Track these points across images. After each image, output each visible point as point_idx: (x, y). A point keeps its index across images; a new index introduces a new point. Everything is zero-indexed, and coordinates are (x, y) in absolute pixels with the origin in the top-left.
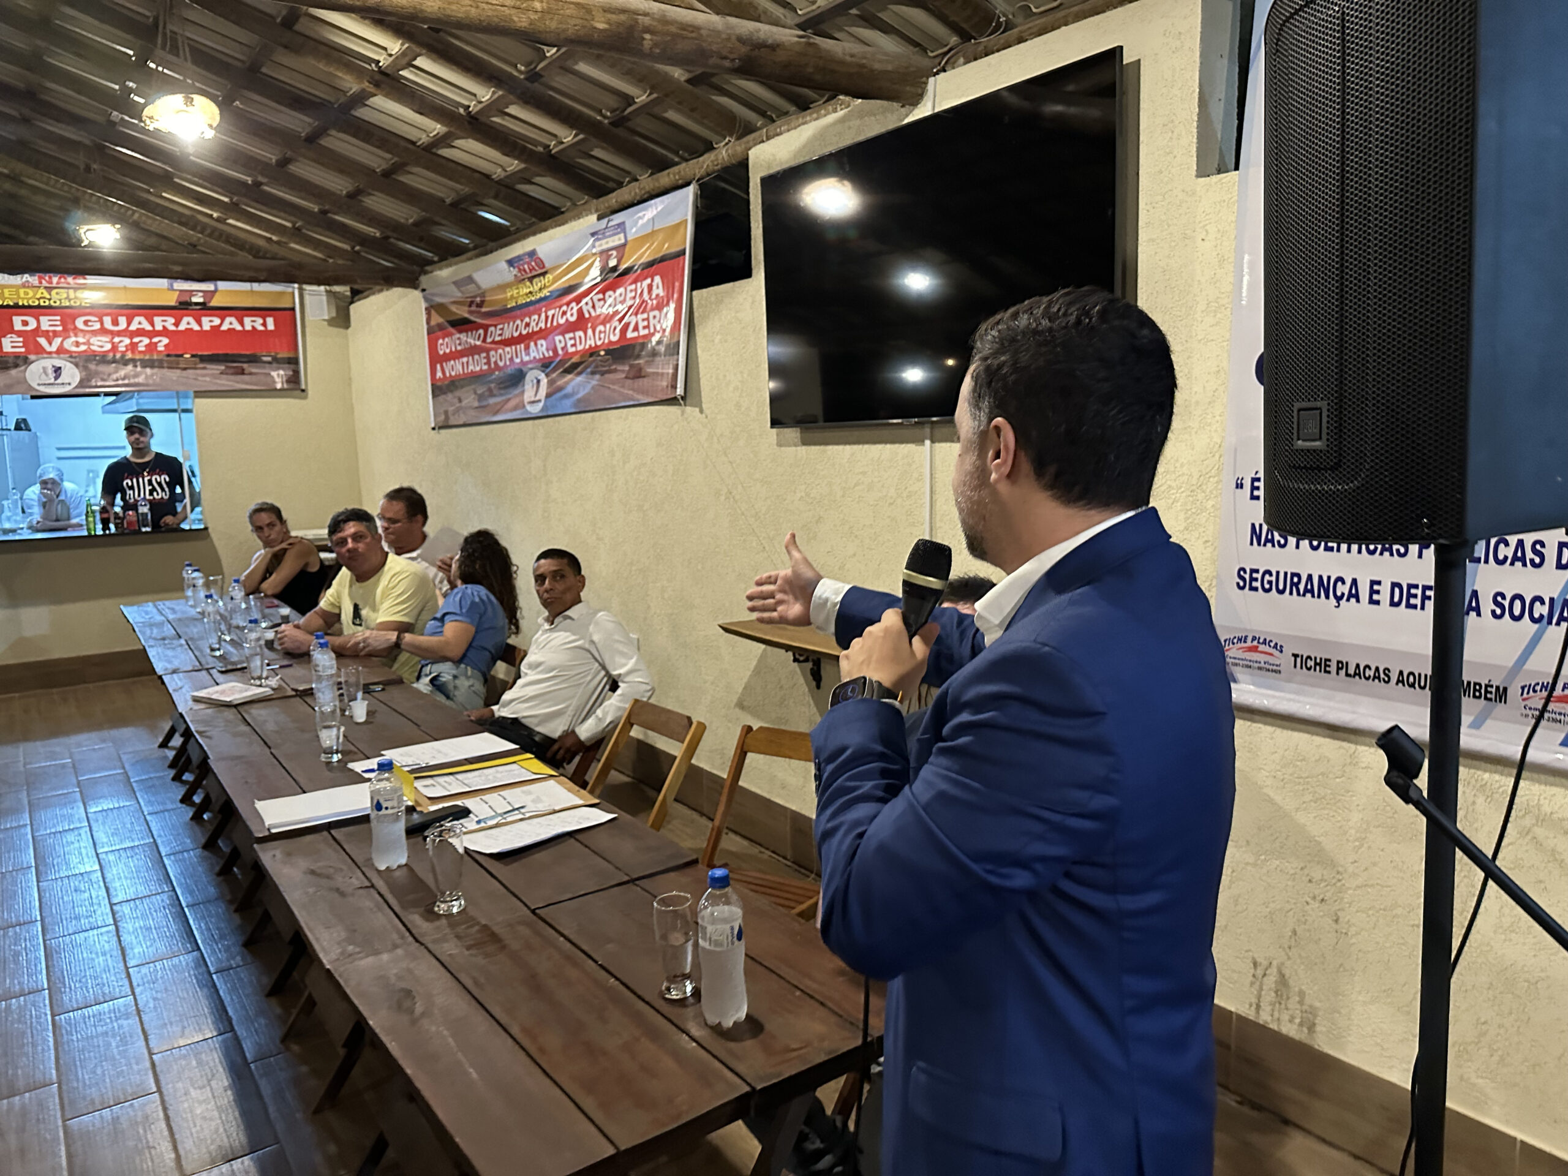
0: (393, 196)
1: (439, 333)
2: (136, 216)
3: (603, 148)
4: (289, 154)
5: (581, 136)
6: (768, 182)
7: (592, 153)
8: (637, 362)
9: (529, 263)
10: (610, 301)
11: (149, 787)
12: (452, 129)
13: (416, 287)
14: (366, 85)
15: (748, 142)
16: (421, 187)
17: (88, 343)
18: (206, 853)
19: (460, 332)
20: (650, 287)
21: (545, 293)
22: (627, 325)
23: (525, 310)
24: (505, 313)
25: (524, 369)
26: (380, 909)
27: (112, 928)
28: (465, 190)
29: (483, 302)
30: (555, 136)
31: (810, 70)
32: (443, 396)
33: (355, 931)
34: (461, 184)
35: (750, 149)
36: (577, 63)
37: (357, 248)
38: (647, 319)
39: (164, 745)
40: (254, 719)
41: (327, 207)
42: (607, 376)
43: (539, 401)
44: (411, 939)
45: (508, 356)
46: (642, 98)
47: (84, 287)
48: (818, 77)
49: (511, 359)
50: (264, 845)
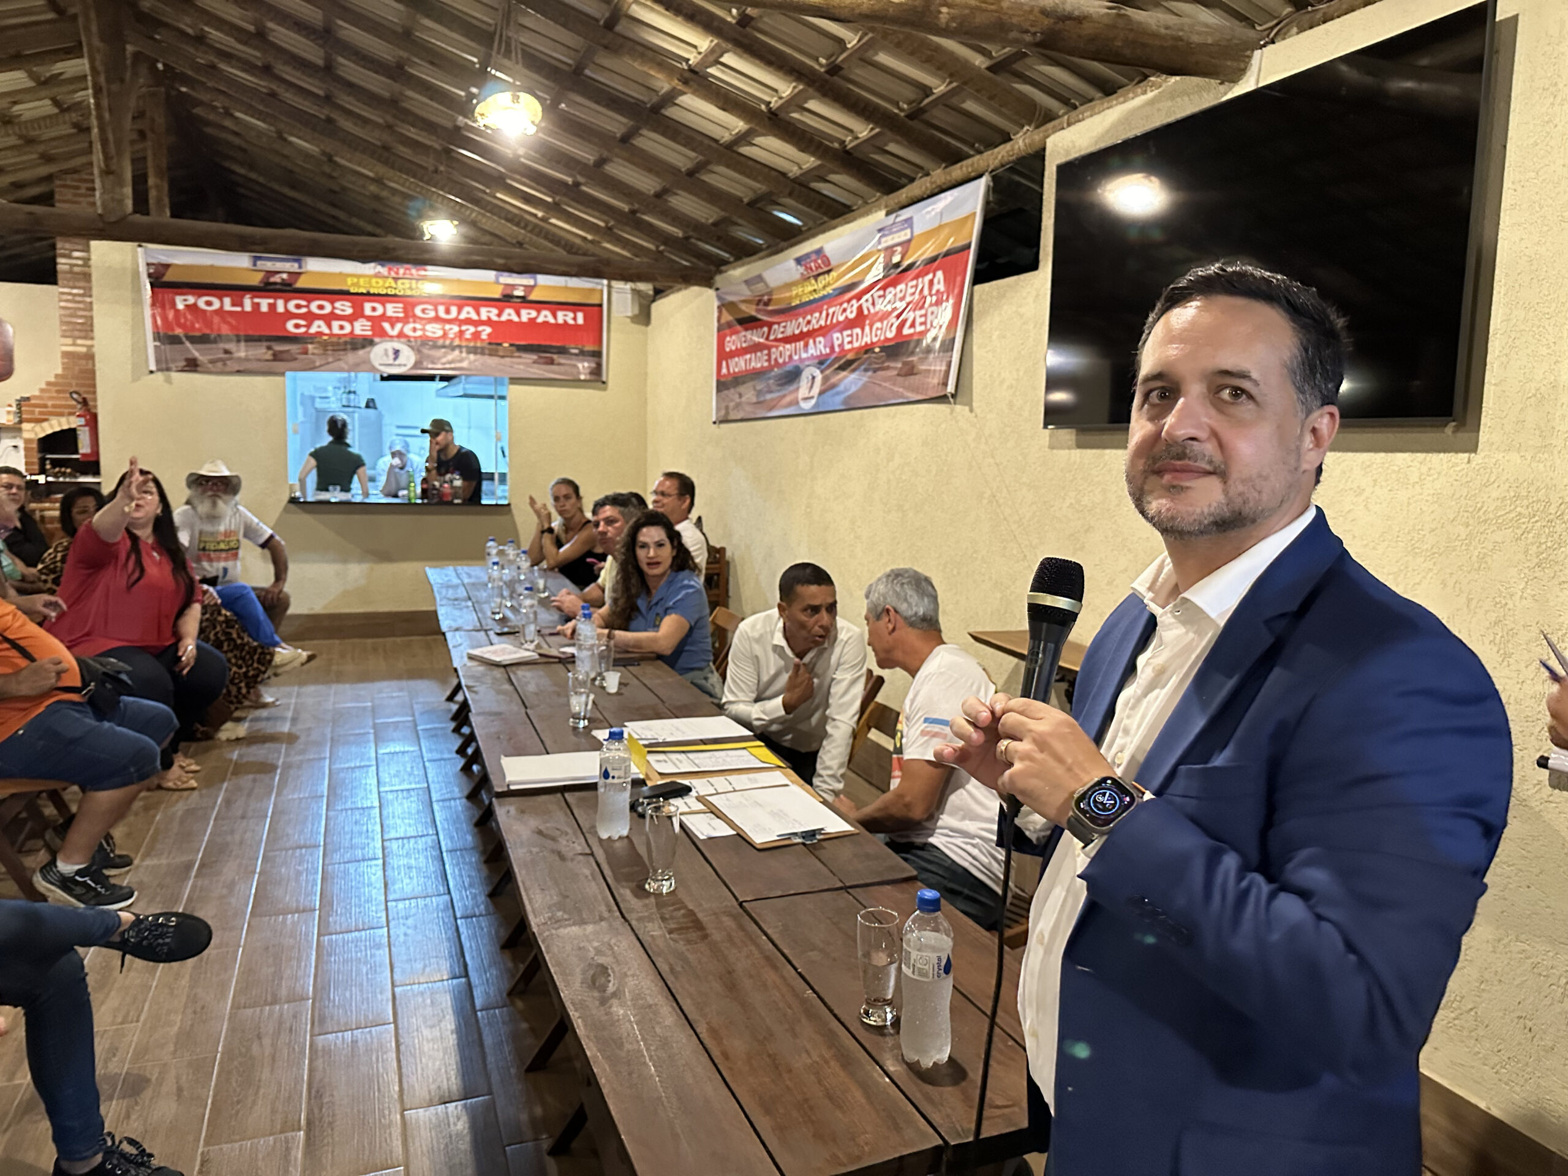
0: (695, 195)
1: (727, 331)
2: (474, 215)
3: (898, 142)
4: (605, 154)
5: (877, 130)
6: (1064, 170)
7: (887, 148)
8: (910, 359)
9: (815, 261)
10: (889, 297)
11: (433, 735)
12: (753, 125)
13: (710, 286)
14: (676, 83)
15: (1046, 131)
16: (720, 185)
17: (423, 330)
18: (469, 804)
19: (746, 329)
20: (931, 282)
21: (829, 290)
22: (904, 322)
23: (808, 308)
24: (789, 311)
25: (802, 366)
26: (594, 878)
27: (380, 862)
28: (761, 187)
29: (770, 300)
30: (851, 131)
31: (1120, 44)
32: (726, 392)
33: (567, 897)
34: (758, 182)
35: (1048, 136)
36: (877, 54)
37: (662, 248)
38: (925, 315)
39: (450, 699)
40: (518, 680)
41: (636, 206)
42: (880, 373)
43: (812, 397)
44: (618, 914)
45: (788, 353)
46: (940, 88)
47: (424, 278)
48: (1127, 52)
49: (790, 357)
50: (501, 800)
